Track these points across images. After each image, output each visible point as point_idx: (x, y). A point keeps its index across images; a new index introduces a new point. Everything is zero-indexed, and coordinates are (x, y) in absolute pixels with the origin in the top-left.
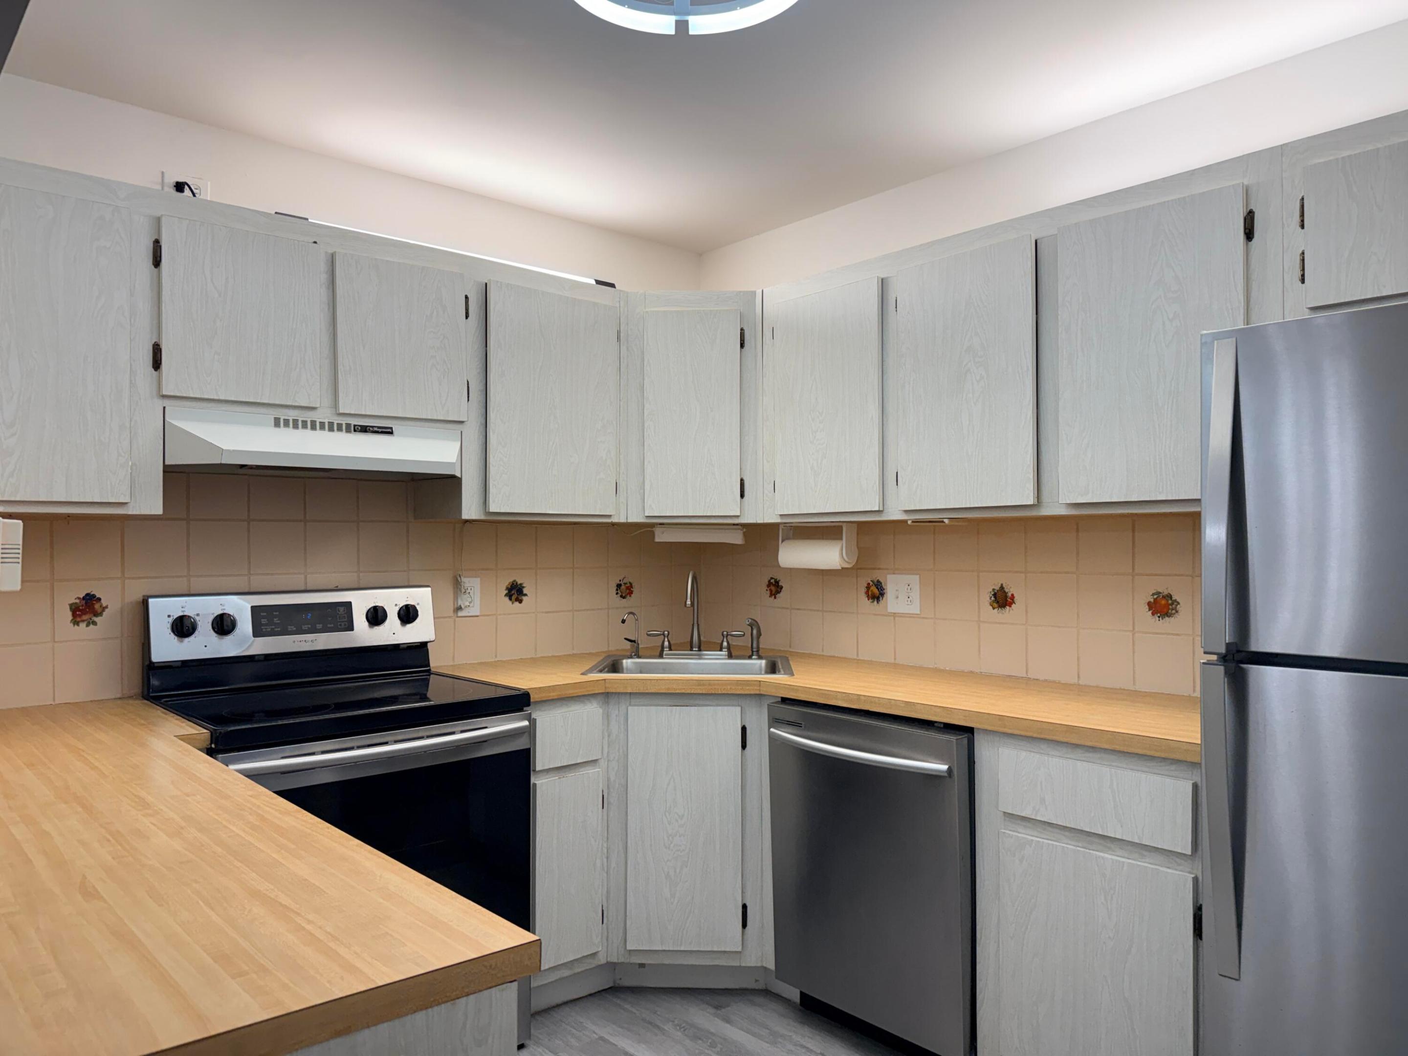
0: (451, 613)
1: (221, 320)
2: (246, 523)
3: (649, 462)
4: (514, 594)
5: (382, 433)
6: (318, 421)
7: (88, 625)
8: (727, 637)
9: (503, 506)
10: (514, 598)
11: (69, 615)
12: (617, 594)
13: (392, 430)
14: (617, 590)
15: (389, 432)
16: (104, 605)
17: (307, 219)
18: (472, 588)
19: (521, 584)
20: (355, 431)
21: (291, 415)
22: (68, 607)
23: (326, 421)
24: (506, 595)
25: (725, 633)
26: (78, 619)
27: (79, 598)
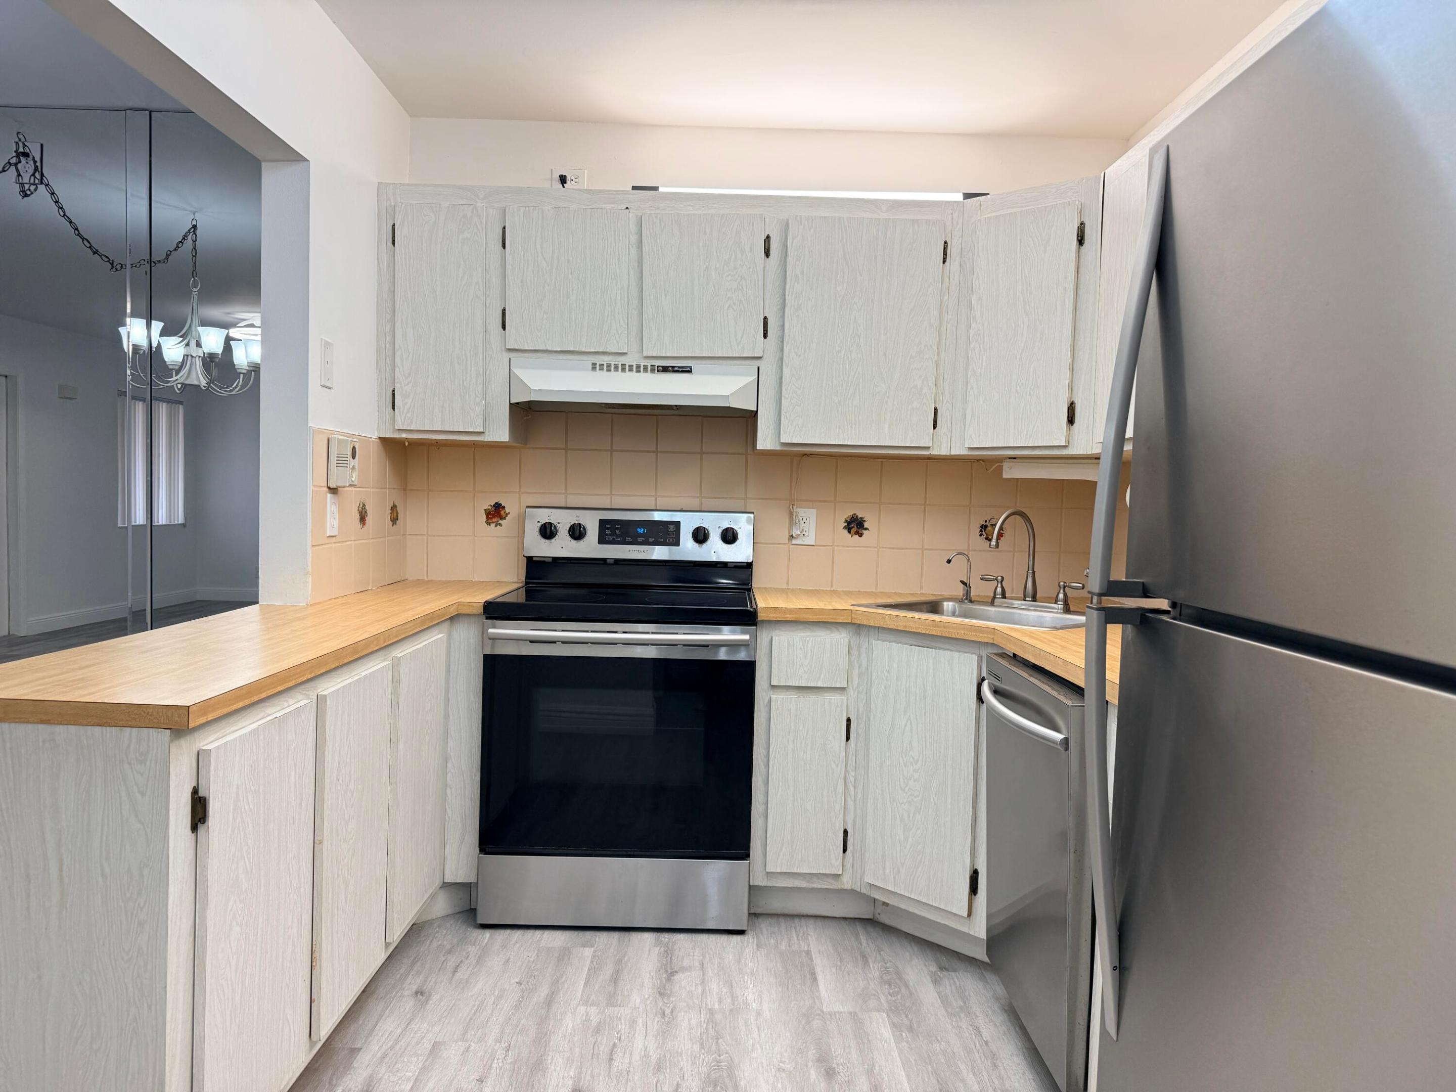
0: (787, 541)
1: (548, 285)
2: (609, 453)
3: (972, 388)
4: (853, 527)
5: (682, 371)
6: (627, 364)
7: (496, 526)
8: (1064, 587)
9: (796, 437)
10: (853, 531)
11: (484, 518)
12: (981, 535)
13: (691, 369)
14: (981, 531)
15: (688, 370)
16: (507, 512)
17: (655, 189)
18: (808, 519)
19: (861, 518)
20: (658, 371)
21: (606, 360)
22: (484, 511)
23: (634, 364)
24: (845, 528)
25: (1062, 583)
26: (490, 521)
27: (491, 506)
